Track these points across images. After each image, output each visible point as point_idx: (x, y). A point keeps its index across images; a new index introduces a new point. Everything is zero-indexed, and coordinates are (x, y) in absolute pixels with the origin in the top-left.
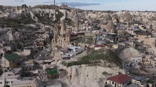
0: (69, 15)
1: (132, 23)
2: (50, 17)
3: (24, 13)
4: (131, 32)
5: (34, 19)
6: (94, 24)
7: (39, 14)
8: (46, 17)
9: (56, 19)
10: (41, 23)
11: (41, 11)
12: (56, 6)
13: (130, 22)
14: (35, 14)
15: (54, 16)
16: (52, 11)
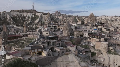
0: (43, 18)
1: (96, 25)
2: (26, 19)
3: (1, 16)
4: (86, 34)
5: (9, 22)
6: (54, 26)
7: (16, 17)
8: (22, 20)
9: (31, 22)
10: (15, 25)
11: (19, 14)
12: (34, 11)
13: (94, 24)
14: (13, 17)
15: (30, 19)
16: (29, 15)
